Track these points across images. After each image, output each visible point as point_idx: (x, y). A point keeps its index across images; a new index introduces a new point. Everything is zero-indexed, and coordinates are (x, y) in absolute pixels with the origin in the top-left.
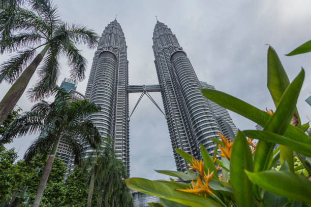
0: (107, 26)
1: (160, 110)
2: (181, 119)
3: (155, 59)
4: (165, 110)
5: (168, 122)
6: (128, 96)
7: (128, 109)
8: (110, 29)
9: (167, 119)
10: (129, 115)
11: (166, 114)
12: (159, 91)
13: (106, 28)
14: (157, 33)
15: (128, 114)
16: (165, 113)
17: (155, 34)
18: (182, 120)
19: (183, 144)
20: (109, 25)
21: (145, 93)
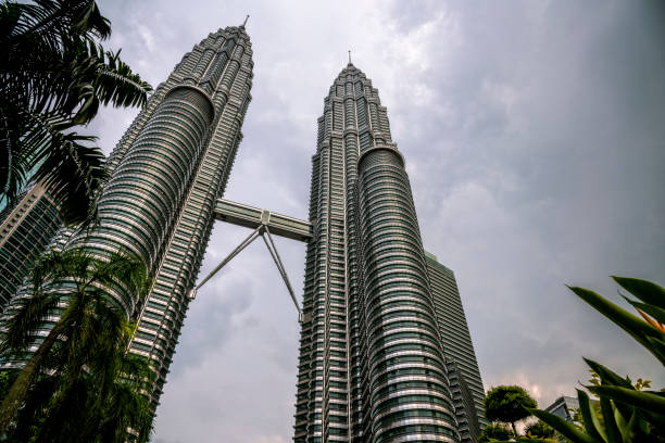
0: (215, 31)
1: (292, 293)
2: (342, 335)
3: (315, 153)
4: (306, 296)
5: (303, 334)
6: (211, 227)
7: (199, 264)
8: (221, 39)
9: (304, 325)
10: (197, 283)
11: (306, 311)
12: (302, 238)
13: (211, 36)
14: (341, 90)
15: (194, 278)
16: (301, 307)
17: (334, 90)
18: (347, 339)
19: (331, 412)
20: (220, 30)
21: (261, 234)
